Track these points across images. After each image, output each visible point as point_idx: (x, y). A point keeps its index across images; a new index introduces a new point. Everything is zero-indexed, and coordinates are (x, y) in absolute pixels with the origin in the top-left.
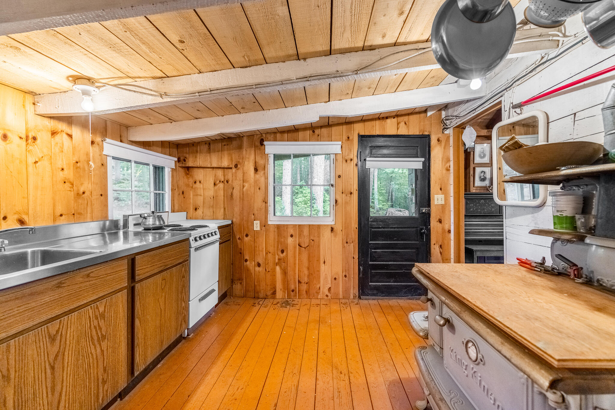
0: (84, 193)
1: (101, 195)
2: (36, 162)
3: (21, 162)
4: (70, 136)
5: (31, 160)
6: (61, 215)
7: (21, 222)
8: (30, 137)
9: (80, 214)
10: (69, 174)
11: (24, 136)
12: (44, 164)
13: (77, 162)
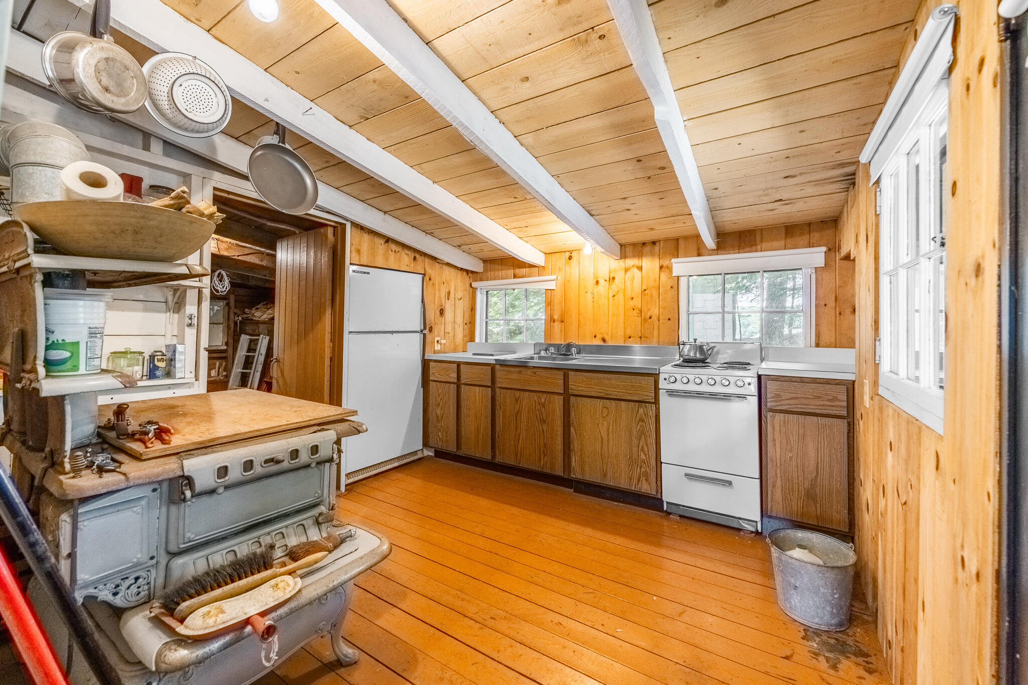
0: (650, 318)
1: (669, 319)
2: (614, 296)
3: (605, 297)
4: (640, 268)
5: (611, 295)
6: (630, 337)
7: (604, 340)
8: (611, 278)
9: (646, 337)
10: (637, 303)
11: (608, 279)
12: (620, 296)
13: (645, 290)
